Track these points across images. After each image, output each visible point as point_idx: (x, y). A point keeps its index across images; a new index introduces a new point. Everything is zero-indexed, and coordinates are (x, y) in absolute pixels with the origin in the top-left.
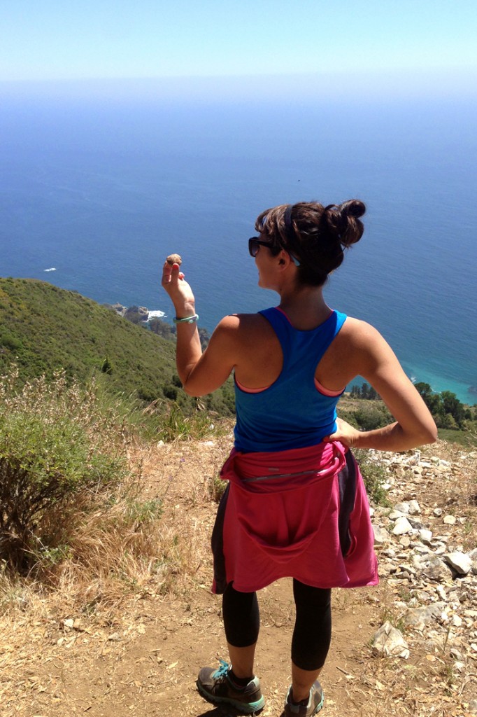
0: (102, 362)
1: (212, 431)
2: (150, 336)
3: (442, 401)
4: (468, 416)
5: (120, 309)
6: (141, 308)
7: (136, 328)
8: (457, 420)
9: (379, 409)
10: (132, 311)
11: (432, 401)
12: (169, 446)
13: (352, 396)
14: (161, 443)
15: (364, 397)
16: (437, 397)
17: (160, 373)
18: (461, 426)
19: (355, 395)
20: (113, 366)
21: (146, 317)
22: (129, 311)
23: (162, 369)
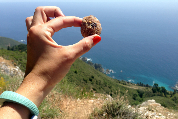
0: (75, 71)
1: (94, 97)
2: (87, 65)
3: (161, 89)
4: (168, 94)
5: (81, 58)
6: (86, 58)
7: (84, 63)
8: (165, 94)
9: (144, 89)
10: (84, 58)
11: (158, 89)
12: (81, 101)
13: (137, 85)
14: (79, 99)
15: (140, 86)
16: (160, 88)
17: (88, 74)
18: (166, 96)
19: (138, 85)
20: (77, 72)
21: (86, 60)
22: (83, 58)
23: (89, 74)
